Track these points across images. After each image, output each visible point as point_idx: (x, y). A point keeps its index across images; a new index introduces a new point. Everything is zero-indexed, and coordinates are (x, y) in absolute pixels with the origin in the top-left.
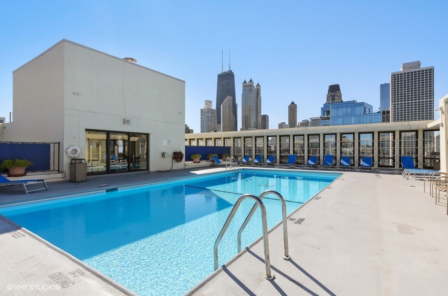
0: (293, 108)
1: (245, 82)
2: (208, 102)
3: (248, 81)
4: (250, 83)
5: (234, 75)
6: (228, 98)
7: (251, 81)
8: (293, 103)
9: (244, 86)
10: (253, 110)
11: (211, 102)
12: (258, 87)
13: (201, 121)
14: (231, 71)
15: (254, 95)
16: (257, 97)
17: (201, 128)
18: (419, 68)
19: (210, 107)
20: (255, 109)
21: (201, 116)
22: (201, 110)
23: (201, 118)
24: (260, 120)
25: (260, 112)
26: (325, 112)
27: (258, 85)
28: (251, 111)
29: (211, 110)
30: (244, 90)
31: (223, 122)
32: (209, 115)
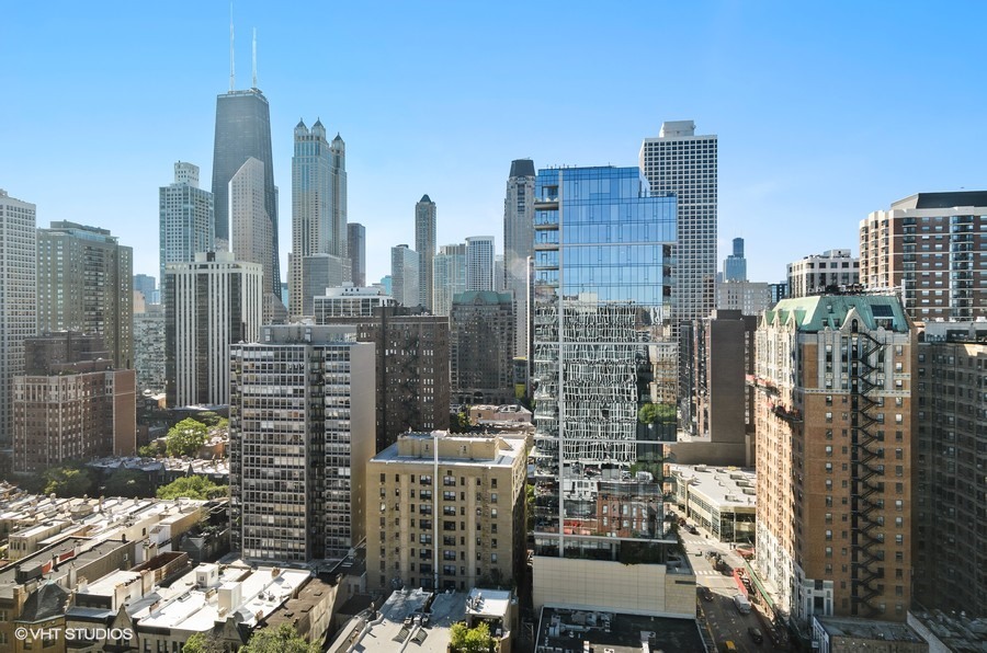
0: (426, 212)
1: (301, 125)
2: (186, 170)
3: (309, 125)
4: (316, 132)
5: (267, 106)
6: (252, 164)
7: (318, 124)
8: (426, 198)
9: (297, 137)
10: (324, 206)
11: (194, 169)
12: (337, 143)
13: (162, 223)
14: (260, 92)
15: (326, 165)
16: (336, 172)
17: (162, 246)
18: (693, 134)
19: (192, 184)
20: (329, 203)
21: (162, 207)
22: (162, 190)
23: (162, 215)
24: (344, 235)
25: (345, 213)
26: (546, 190)
27: (338, 138)
28: (320, 208)
29: (196, 193)
30: (297, 148)
31: (234, 231)
32: (189, 206)
